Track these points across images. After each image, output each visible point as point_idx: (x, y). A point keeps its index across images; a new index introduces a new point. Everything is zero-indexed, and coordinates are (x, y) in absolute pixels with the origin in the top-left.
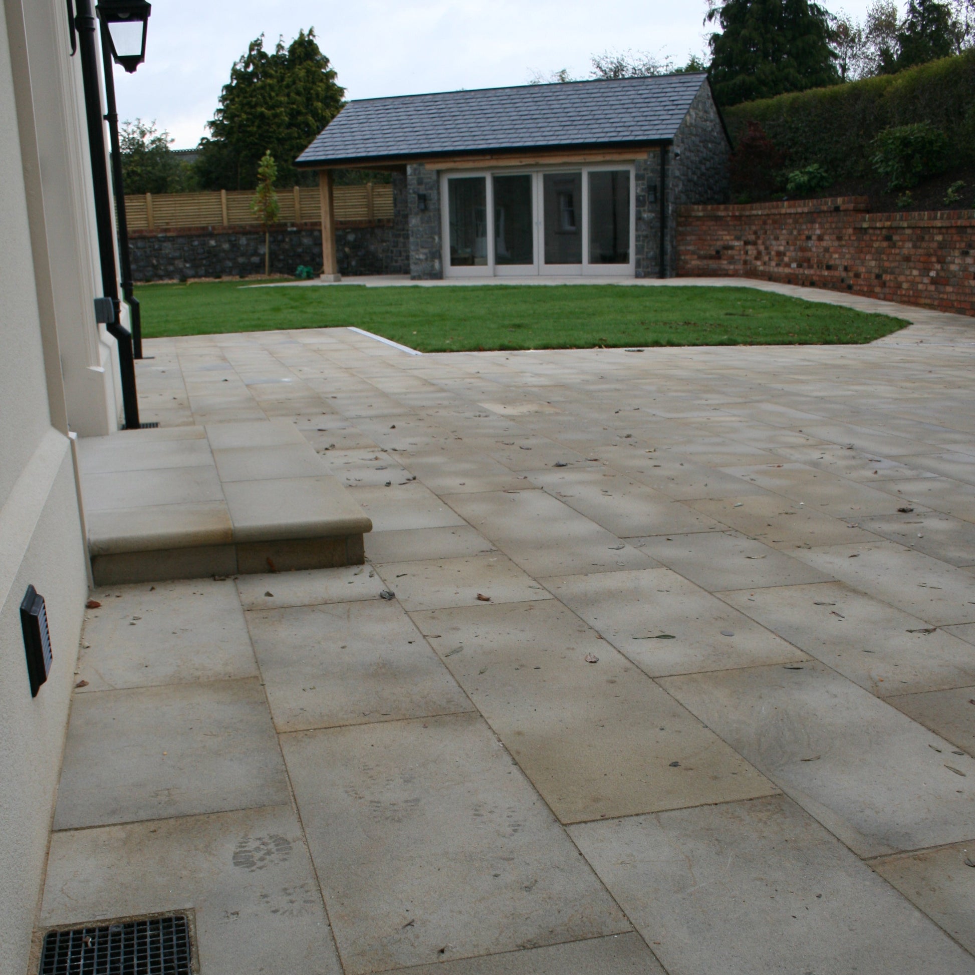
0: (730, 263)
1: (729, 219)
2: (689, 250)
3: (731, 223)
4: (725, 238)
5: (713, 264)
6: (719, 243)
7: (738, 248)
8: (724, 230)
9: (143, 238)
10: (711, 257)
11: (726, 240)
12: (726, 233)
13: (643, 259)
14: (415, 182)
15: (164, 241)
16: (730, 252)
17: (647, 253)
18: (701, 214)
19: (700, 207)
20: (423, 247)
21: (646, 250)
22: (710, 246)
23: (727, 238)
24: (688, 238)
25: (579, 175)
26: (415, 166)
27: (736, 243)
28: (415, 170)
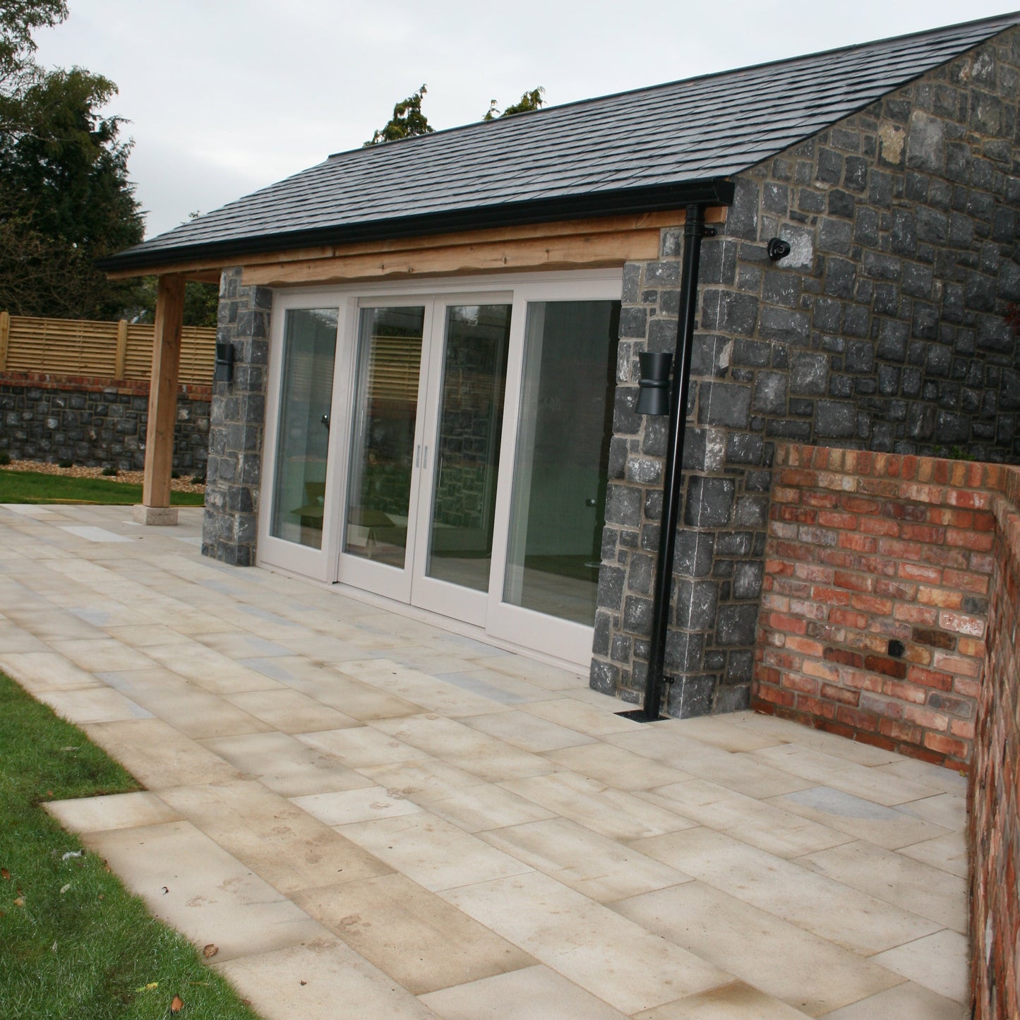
0: (935, 703)
1: (947, 517)
2: (799, 617)
3: (952, 536)
4: (925, 593)
5: (874, 693)
6: (904, 613)
9: (82, 392)
10: (870, 663)
11: (930, 604)
12: (931, 574)
14: (227, 313)
15: (114, 402)
16: (939, 655)
18: (850, 484)
19: (851, 457)
22: (873, 616)
23: (934, 595)
24: (802, 570)
26: (231, 274)
27: (965, 625)
28: (230, 284)
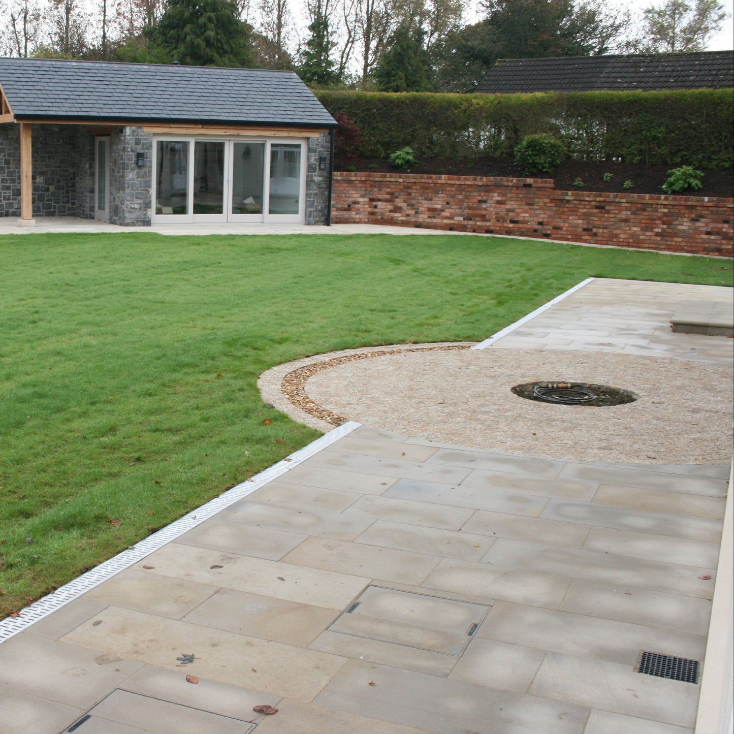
0: (357, 214)
1: (357, 182)
3: (358, 185)
5: (346, 214)
6: (351, 199)
7: (362, 203)
8: (354, 190)
10: (345, 210)
12: (355, 192)
13: (314, 211)
14: (133, 141)
16: (357, 206)
17: (316, 206)
18: (340, 178)
19: (339, 173)
20: (137, 198)
21: (315, 204)
22: (345, 201)
23: (355, 196)
25: (263, 145)
26: (134, 128)
27: (361, 200)
28: (134, 131)
